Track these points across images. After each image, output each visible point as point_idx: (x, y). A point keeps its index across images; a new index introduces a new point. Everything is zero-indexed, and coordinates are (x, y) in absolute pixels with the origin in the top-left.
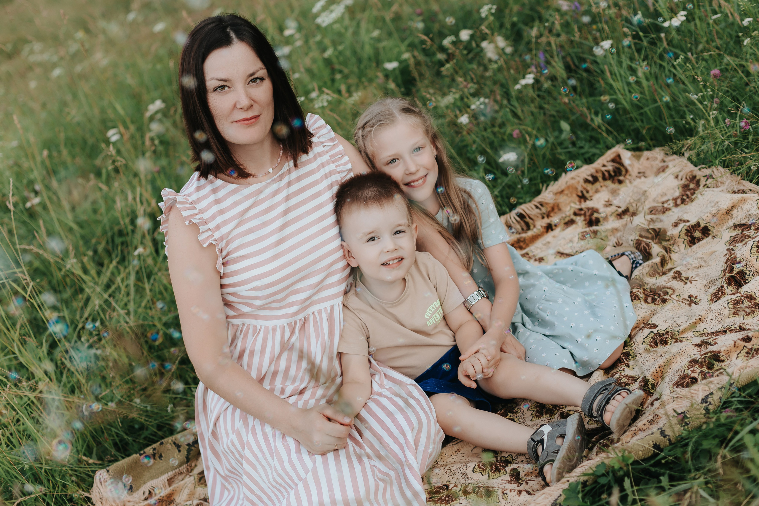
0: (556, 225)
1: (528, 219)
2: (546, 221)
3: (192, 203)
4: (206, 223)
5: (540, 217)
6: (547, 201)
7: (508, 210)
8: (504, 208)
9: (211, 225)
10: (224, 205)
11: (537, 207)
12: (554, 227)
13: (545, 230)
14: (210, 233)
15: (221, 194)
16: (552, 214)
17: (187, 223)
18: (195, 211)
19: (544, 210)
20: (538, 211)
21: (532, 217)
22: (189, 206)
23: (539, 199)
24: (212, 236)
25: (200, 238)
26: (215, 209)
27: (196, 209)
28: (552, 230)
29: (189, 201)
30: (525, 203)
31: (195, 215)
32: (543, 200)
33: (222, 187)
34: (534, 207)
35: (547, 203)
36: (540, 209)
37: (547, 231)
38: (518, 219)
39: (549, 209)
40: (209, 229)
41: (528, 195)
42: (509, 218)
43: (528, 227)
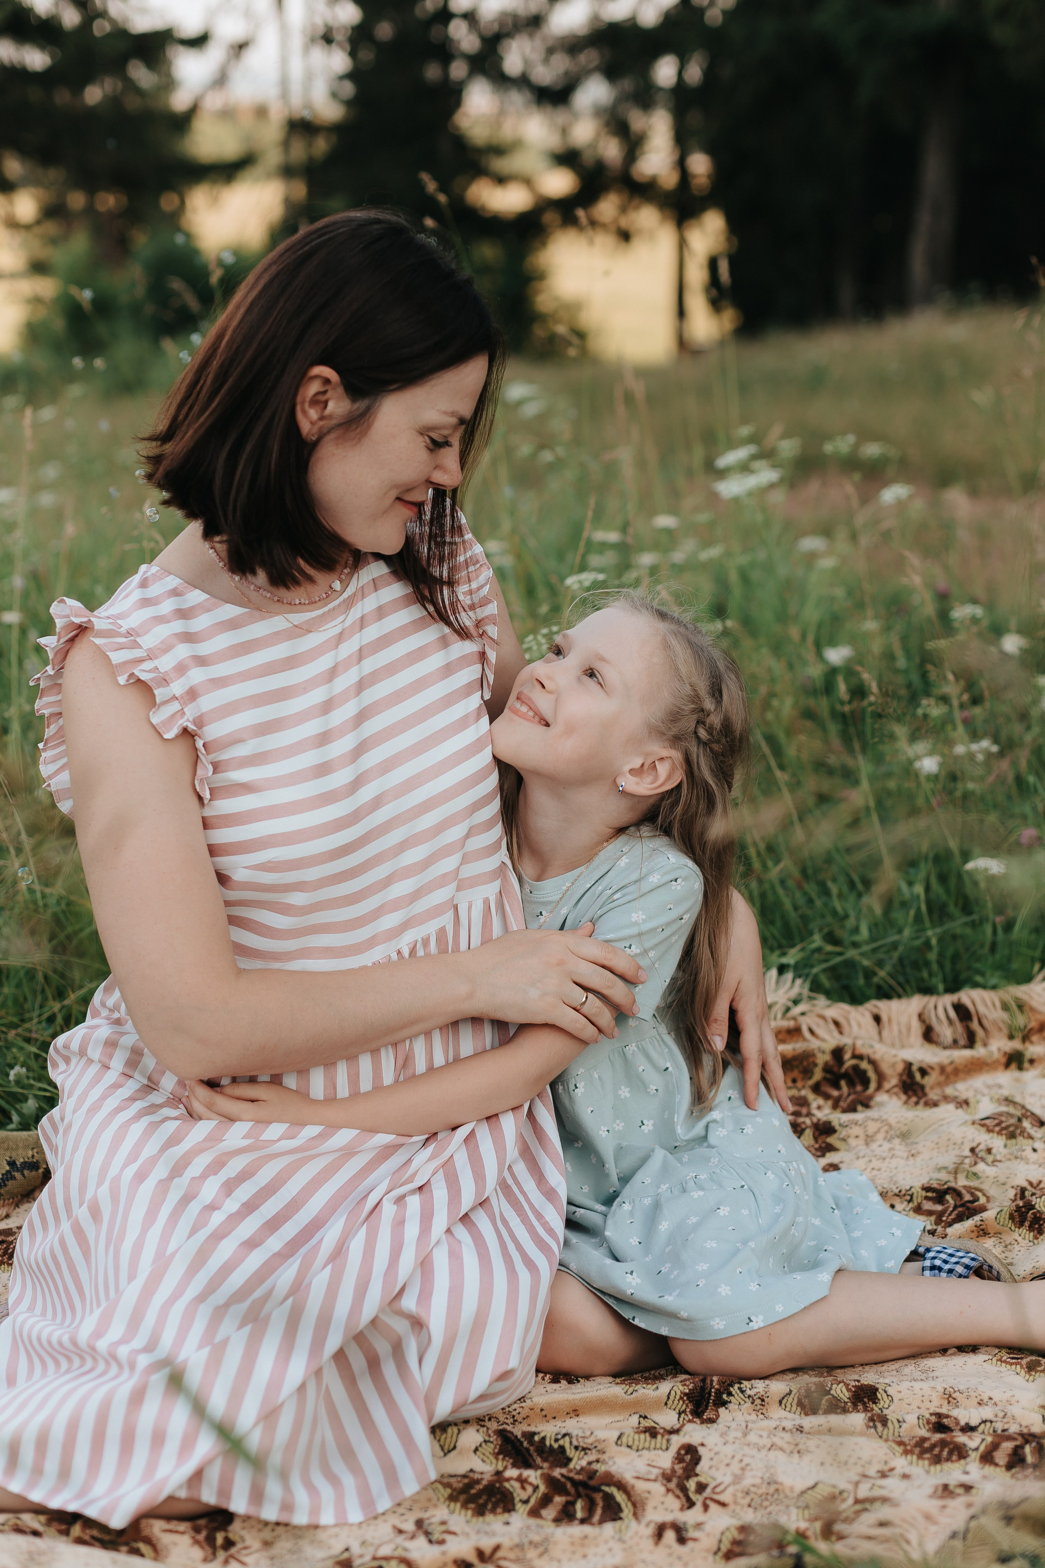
0: (1032, 1061)
1: (975, 1025)
2: (1016, 1045)
3: (129, 634)
4: (165, 681)
5: (1006, 1031)
6: (1034, 1004)
7: (941, 987)
8: (934, 980)
9: (177, 688)
10: (205, 648)
11: (1005, 1007)
12: (1026, 1065)
13: (1003, 1060)
14: (175, 706)
15: (201, 623)
16: (1035, 1038)
17: (122, 680)
18: (137, 653)
19: (1020, 1020)
20: (1004, 1016)
21: (985, 1022)
22: (122, 640)
23: (1020, 991)
24: (182, 712)
25: (155, 720)
26: (183, 651)
27: (140, 647)
28: (1020, 1068)
29: (123, 630)
30: (984, 987)
31: (141, 661)
32: (1025, 997)
33: (203, 608)
34: (998, 1004)
35: (1032, 1009)
36: (1012, 1016)
37: (1007, 1065)
38: (952, 1014)
39: (1033, 1024)
40: (175, 698)
41: (998, 973)
42: (931, 1006)
43: (971, 1041)
